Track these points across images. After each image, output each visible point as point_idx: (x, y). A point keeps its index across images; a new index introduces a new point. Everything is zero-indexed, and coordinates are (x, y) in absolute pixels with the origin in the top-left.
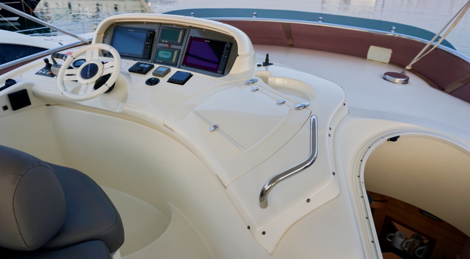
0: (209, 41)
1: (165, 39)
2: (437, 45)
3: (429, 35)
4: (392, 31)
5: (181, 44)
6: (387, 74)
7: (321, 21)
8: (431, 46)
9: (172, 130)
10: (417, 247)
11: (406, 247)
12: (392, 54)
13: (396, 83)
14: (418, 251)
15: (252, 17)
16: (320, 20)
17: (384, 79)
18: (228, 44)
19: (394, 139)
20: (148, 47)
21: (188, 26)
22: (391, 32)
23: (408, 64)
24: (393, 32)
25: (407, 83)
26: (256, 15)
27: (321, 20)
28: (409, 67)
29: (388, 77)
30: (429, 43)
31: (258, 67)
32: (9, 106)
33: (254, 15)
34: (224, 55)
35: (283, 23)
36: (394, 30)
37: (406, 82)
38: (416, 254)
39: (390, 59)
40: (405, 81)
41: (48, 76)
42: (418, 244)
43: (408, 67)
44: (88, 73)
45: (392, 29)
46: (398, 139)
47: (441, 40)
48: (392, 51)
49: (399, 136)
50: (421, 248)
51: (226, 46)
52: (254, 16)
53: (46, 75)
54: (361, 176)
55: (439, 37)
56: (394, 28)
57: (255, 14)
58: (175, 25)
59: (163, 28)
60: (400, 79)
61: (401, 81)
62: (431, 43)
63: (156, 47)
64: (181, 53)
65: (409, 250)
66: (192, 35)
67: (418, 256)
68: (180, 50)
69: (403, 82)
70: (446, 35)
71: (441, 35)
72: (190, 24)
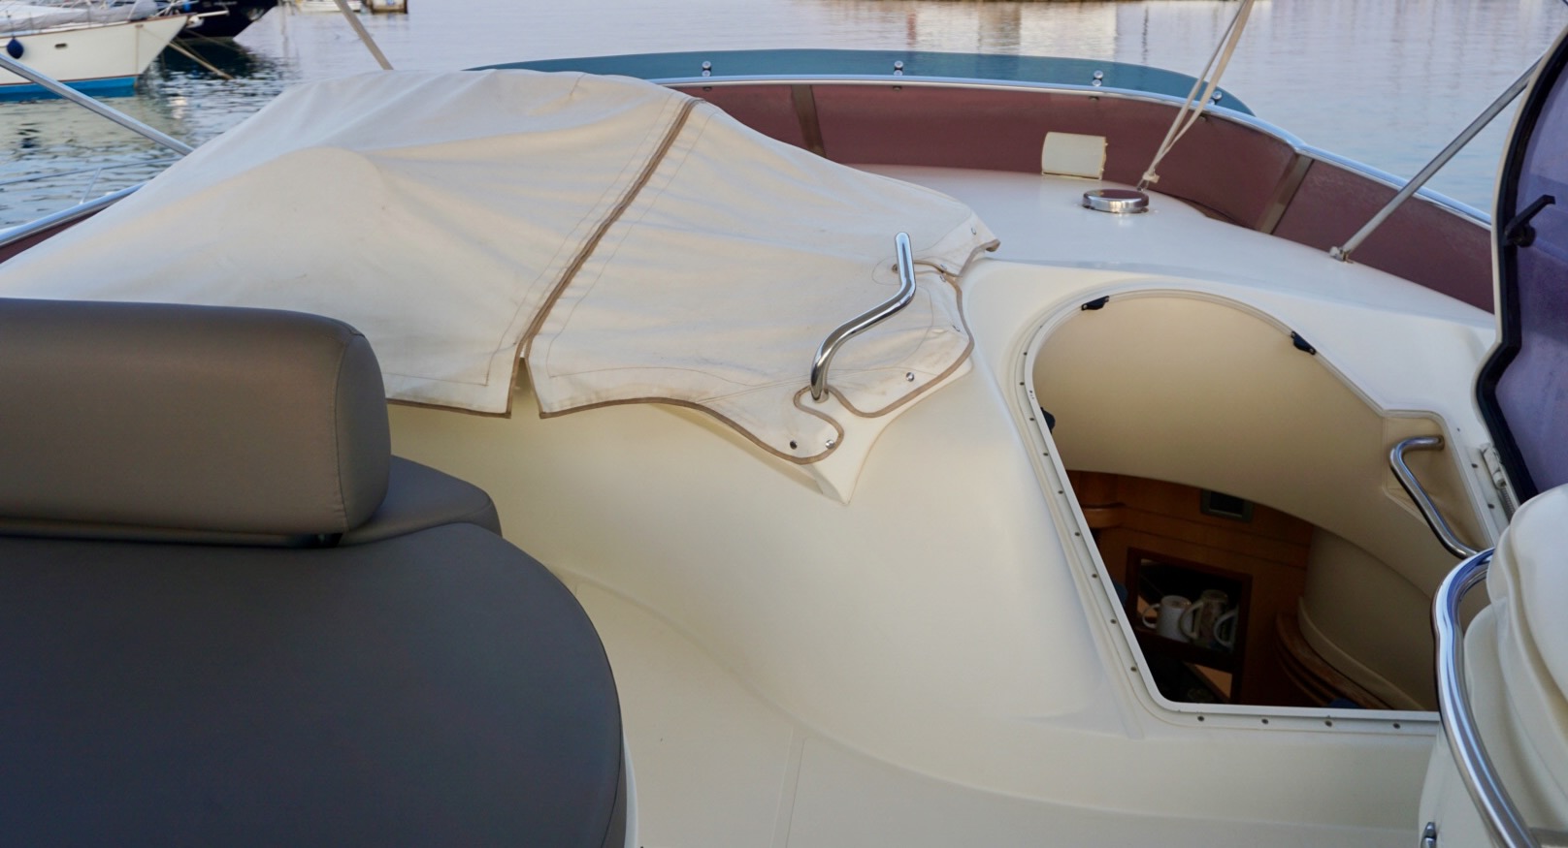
2: (1204, 105)
3: (1181, 84)
4: (1094, 82)
6: (1091, 193)
7: (901, 72)
8: (1190, 112)
10: (1216, 619)
11: (1193, 630)
12: (1108, 150)
13: (1116, 213)
14: (1223, 624)
15: (701, 75)
16: (896, 69)
17: (1087, 207)
19: (1096, 305)
22: (1092, 85)
23: (1146, 169)
24: (1097, 85)
25: (1146, 211)
26: (709, 69)
27: (901, 69)
28: (1152, 175)
30: (1183, 104)
33: (704, 69)
35: (791, 86)
36: (1101, 79)
37: (1142, 206)
38: (1218, 639)
39: (1107, 166)
40: (1137, 204)
42: (1215, 611)
43: (1149, 176)
45: (1095, 79)
46: (1106, 305)
47: (1208, 93)
48: (1107, 141)
49: (1108, 297)
50: (1225, 617)
52: (704, 73)
54: (1026, 383)
55: (1204, 85)
56: (1100, 77)
57: (706, 67)
60: (1124, 202)
61: (1128, 205)
62: (1189, 104)
65: (1201, 634)
67: (1223, 643)
69: (1131, 207)
70: (1218, 75)
71: (1207, 80)
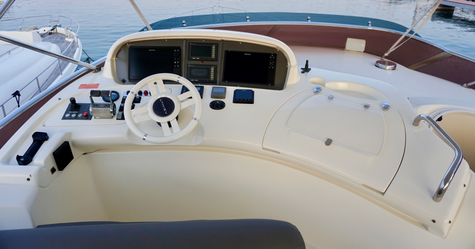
0: (250, 54)
1: (196, 56)
3: (404, 29)
5: (216, 59)
6: (377, 62)
7: (310, 21)
8: (406, 38)
9: (279, 153)
12: (366, 43)
13: (388, 70)
16: (308, 19)
17: (376, 66)
18: (272, 56)
20: (178, 66)
21: (220, 40)
22: (368, 26)
25: (396, 69)
27: (310, 19)
29: (380, 65)
30: (405, 34)
31: (302, 73)
32: (56, 168)
34: (270, 67)
35: (275, 25)
36: (371, 24)
37: (394, 69)
41: (81, 118)
43: (386, 55)
44: (165, 110)
45: (369, 24)
49: (442, 116)
51: (271, 57)
52: (248, 20)
53: (78, 118)
57: (248, 18)
58: (204, 41)
59: (190, 44)
60: (390, 66)
61: (392, 67)
63: (186, 66)
64: (219, 70)
66: (227, 49)
68: (216, 66)
72: (221, 38)
